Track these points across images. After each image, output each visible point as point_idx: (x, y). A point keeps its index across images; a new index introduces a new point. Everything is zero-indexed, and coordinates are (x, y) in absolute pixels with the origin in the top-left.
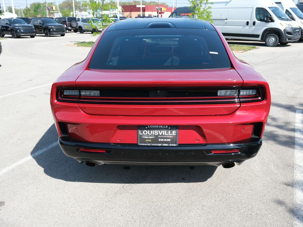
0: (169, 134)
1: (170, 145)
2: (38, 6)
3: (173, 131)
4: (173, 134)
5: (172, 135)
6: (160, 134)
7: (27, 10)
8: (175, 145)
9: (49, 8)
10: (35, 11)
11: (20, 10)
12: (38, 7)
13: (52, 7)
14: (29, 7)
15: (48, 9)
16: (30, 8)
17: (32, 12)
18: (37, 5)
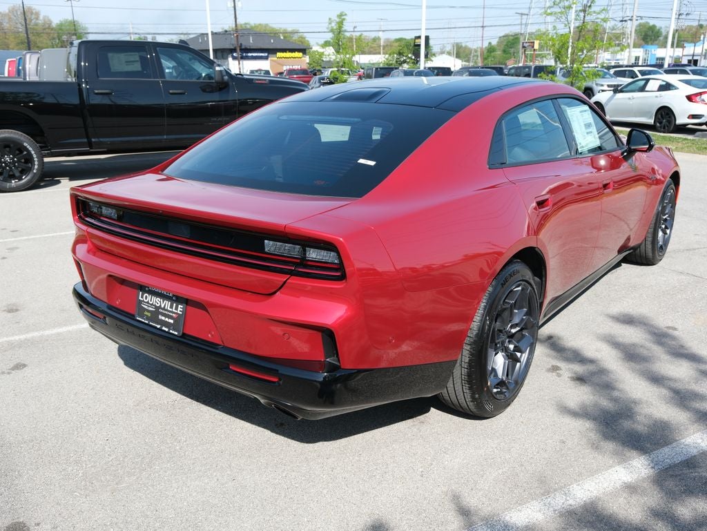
0: (174, 311)
1: (171, 331)
2: (513, 40)
3: (180, 306)
4: (179, 312)
5: (177, 313)
6: (163, 306)
7: (491, 50)
8: (176, 333)
9: (526, 45)
10: (504, 51)
11: (476, 51)
12: (513, 44)
13: (534, 42)
14: (494, 42)
15: (524, 47)
16: (498, 45)
17: (498, 53)
18: (512, 38)
